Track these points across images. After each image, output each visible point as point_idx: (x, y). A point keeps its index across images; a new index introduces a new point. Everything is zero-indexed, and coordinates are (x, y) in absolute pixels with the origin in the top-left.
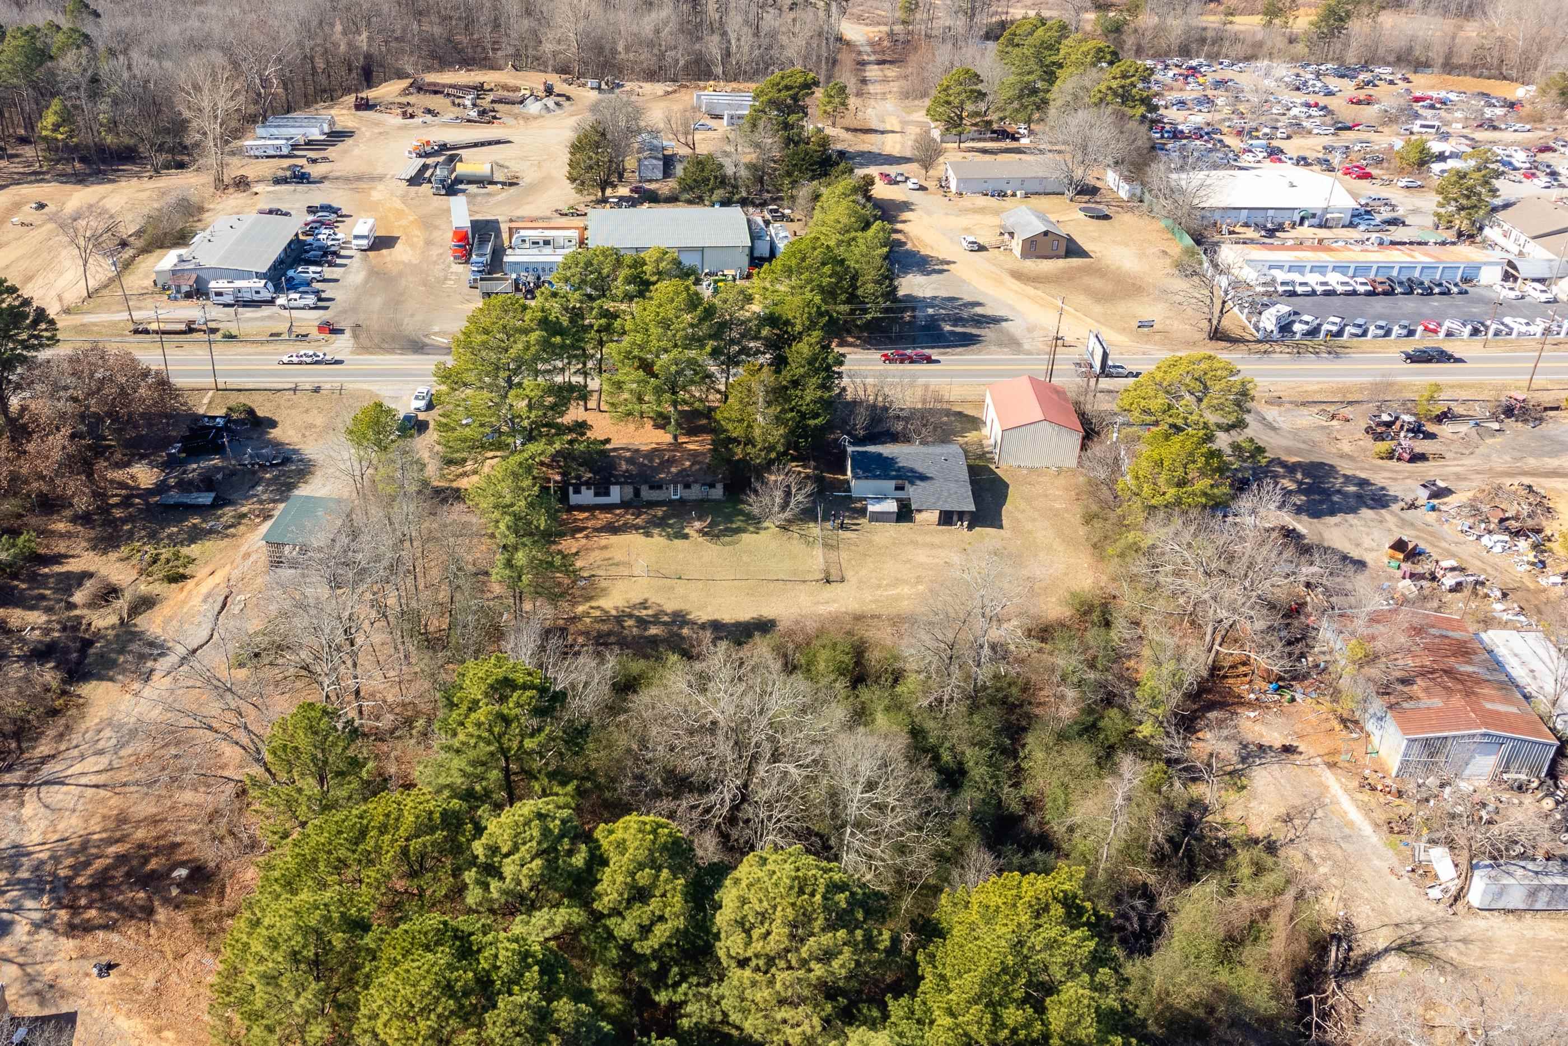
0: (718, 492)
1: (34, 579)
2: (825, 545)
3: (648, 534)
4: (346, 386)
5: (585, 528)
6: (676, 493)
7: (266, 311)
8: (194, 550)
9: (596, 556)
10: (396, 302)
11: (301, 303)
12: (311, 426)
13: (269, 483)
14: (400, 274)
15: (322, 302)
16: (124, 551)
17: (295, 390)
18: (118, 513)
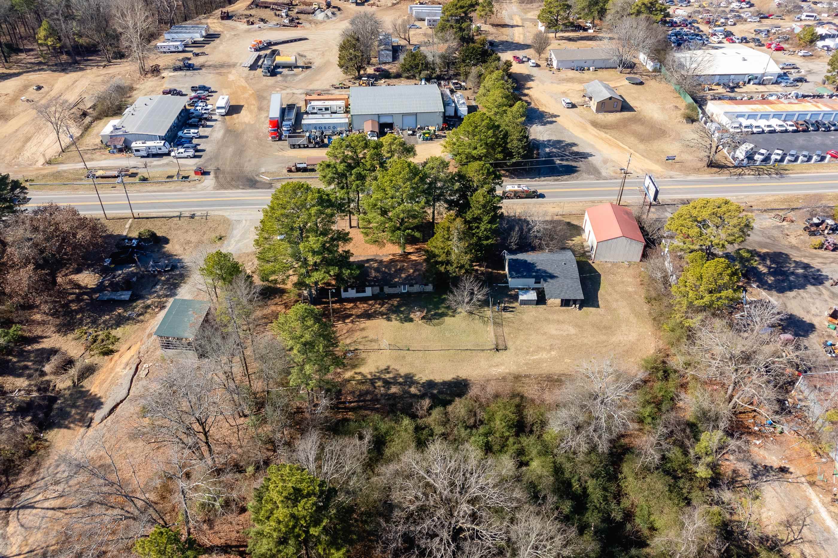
0: (430, 288)
1: (22, 355)
2: (495, 323)
3: (389, 319)
4: (211, 213)
5: (351, 315)
6: (404, 289)
7: (165, 160)
8: (118, 332)
9: (358, 336)
10: (240, 152)
11: (186, 154)
12: (189, 242)
13: (164, 283)
14: (243, 132)
15: (198, 153)
16: (77, 333)
17: (180, 217)
18: (74, 306)
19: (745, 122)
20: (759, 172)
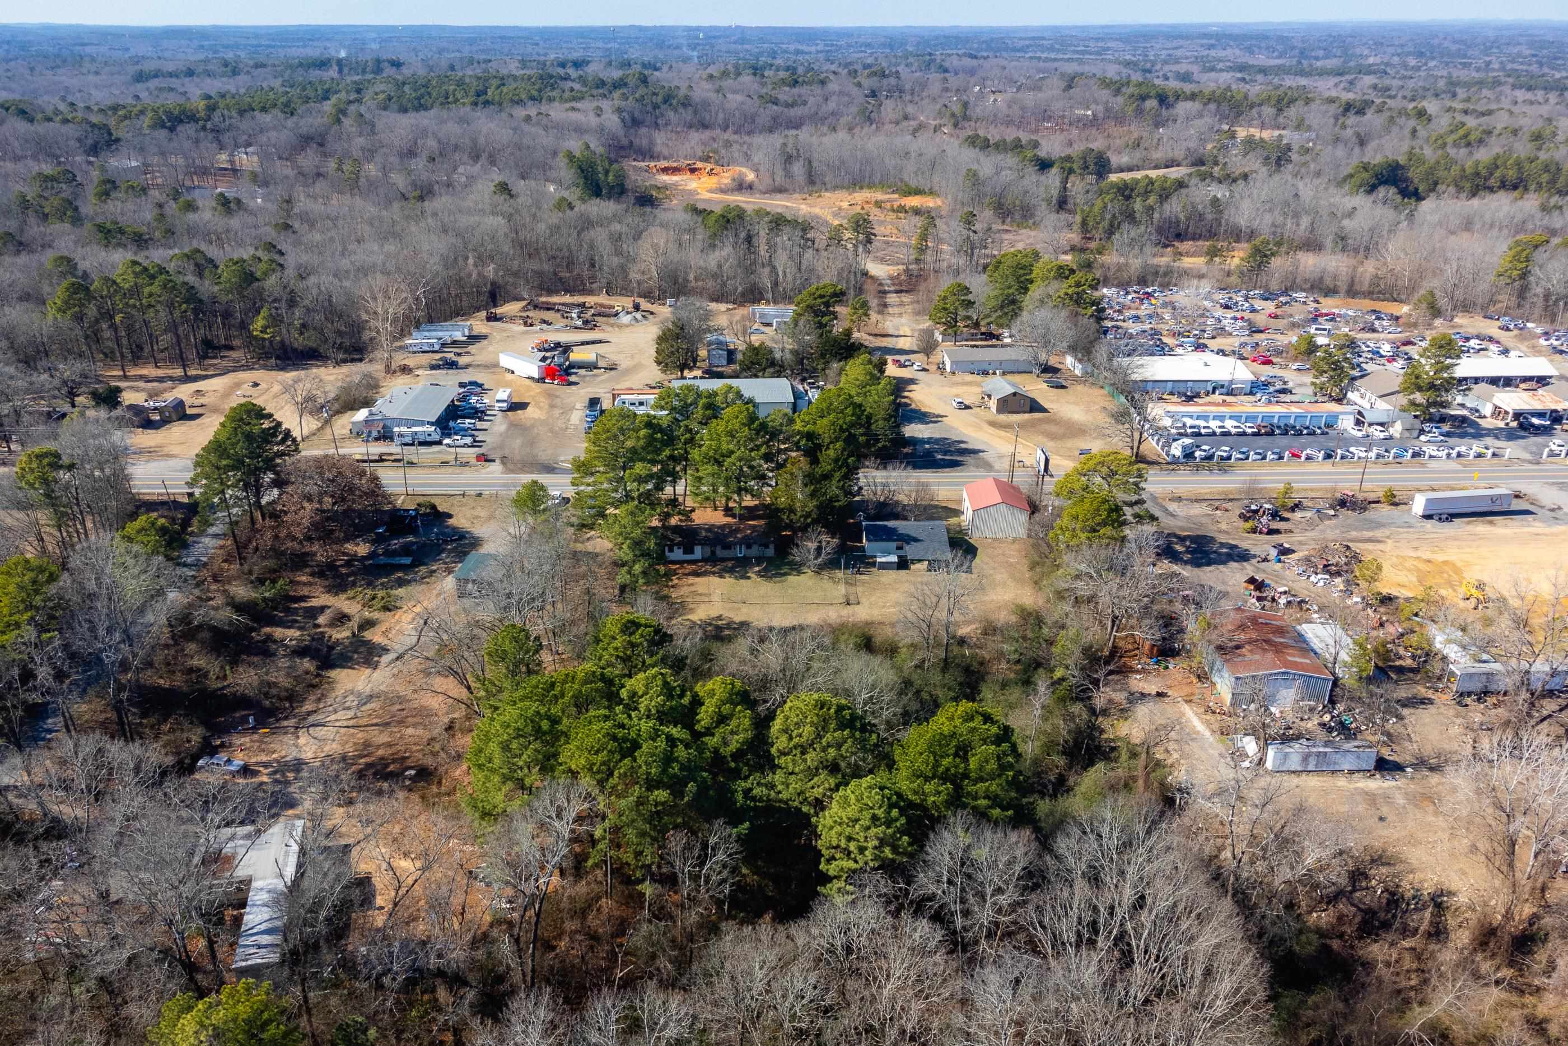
0: (770, 552)
1: (288, 610)
2: (846, 583)
3: (722, 577)
5: (677, 574)
6: (741, 552)
7: (435, 448)
8: (401, 591)
9: (685, 590)
10: (532, 443)
11: (462, 442)
12: (477, 517)
13: (450, 551)
14: (533, 426)
15: (476, 444)
16: (350, 593)
17: (463, 495)
18: (344, 571)
19: (1189, 422)
20: (1198, 468)
